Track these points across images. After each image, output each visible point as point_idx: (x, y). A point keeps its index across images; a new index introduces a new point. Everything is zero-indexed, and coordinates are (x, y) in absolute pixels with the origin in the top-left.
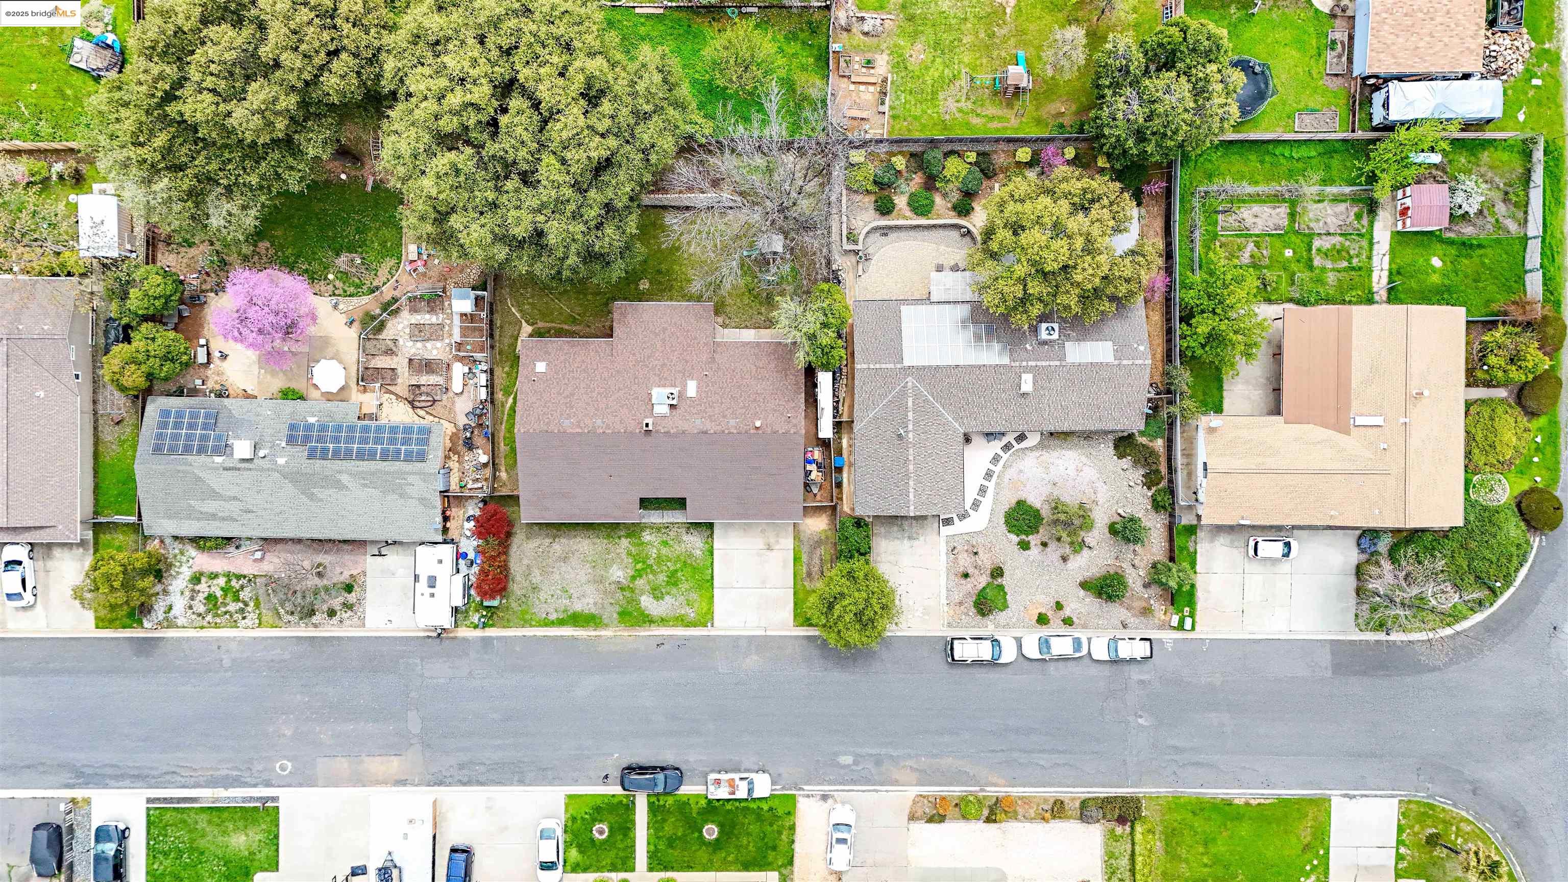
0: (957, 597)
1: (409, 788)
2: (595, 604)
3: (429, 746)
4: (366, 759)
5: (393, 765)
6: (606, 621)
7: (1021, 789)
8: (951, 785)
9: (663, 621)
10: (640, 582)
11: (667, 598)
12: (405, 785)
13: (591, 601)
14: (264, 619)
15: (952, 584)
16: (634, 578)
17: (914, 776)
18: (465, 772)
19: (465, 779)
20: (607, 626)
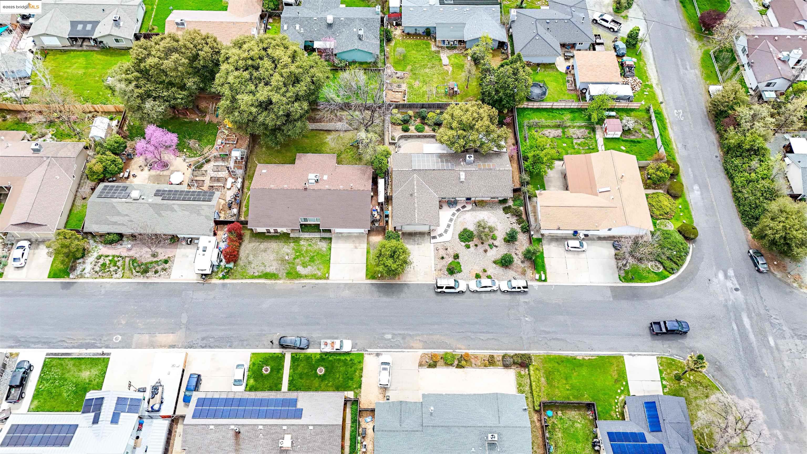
0: (439, 267)
1: (175, 350)
2: (276, 269)
3: (189, 329)
4: (157, 335)
5: (170, 338)
6: (280, 277)
7: (473, 351)
8: (439, 348)
9: (306, 277)
10: (297, 261)
11: (309, 267)
12: (174, 348)
13: (275, 268)
14: (125, 274)
15: (437, 262)
16: (295, 259)
17: (421, 344)
18: (205, 341)
19: (204, 345)
20: (280, 279)
